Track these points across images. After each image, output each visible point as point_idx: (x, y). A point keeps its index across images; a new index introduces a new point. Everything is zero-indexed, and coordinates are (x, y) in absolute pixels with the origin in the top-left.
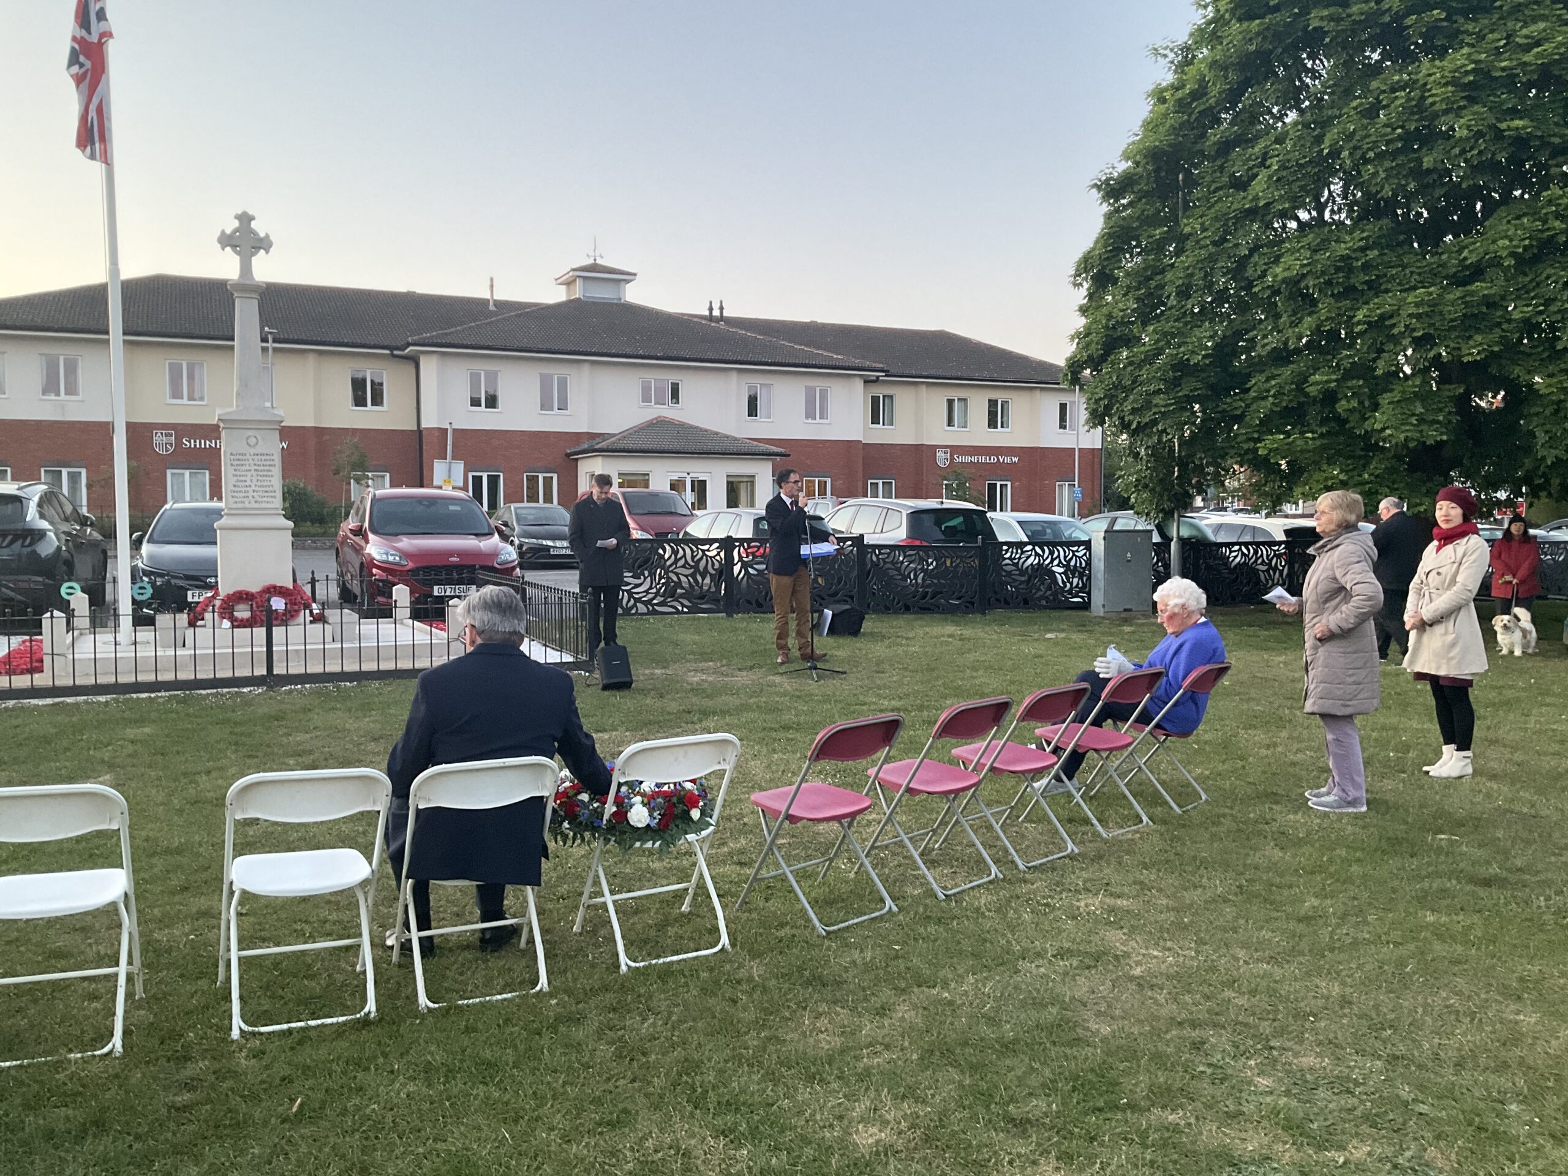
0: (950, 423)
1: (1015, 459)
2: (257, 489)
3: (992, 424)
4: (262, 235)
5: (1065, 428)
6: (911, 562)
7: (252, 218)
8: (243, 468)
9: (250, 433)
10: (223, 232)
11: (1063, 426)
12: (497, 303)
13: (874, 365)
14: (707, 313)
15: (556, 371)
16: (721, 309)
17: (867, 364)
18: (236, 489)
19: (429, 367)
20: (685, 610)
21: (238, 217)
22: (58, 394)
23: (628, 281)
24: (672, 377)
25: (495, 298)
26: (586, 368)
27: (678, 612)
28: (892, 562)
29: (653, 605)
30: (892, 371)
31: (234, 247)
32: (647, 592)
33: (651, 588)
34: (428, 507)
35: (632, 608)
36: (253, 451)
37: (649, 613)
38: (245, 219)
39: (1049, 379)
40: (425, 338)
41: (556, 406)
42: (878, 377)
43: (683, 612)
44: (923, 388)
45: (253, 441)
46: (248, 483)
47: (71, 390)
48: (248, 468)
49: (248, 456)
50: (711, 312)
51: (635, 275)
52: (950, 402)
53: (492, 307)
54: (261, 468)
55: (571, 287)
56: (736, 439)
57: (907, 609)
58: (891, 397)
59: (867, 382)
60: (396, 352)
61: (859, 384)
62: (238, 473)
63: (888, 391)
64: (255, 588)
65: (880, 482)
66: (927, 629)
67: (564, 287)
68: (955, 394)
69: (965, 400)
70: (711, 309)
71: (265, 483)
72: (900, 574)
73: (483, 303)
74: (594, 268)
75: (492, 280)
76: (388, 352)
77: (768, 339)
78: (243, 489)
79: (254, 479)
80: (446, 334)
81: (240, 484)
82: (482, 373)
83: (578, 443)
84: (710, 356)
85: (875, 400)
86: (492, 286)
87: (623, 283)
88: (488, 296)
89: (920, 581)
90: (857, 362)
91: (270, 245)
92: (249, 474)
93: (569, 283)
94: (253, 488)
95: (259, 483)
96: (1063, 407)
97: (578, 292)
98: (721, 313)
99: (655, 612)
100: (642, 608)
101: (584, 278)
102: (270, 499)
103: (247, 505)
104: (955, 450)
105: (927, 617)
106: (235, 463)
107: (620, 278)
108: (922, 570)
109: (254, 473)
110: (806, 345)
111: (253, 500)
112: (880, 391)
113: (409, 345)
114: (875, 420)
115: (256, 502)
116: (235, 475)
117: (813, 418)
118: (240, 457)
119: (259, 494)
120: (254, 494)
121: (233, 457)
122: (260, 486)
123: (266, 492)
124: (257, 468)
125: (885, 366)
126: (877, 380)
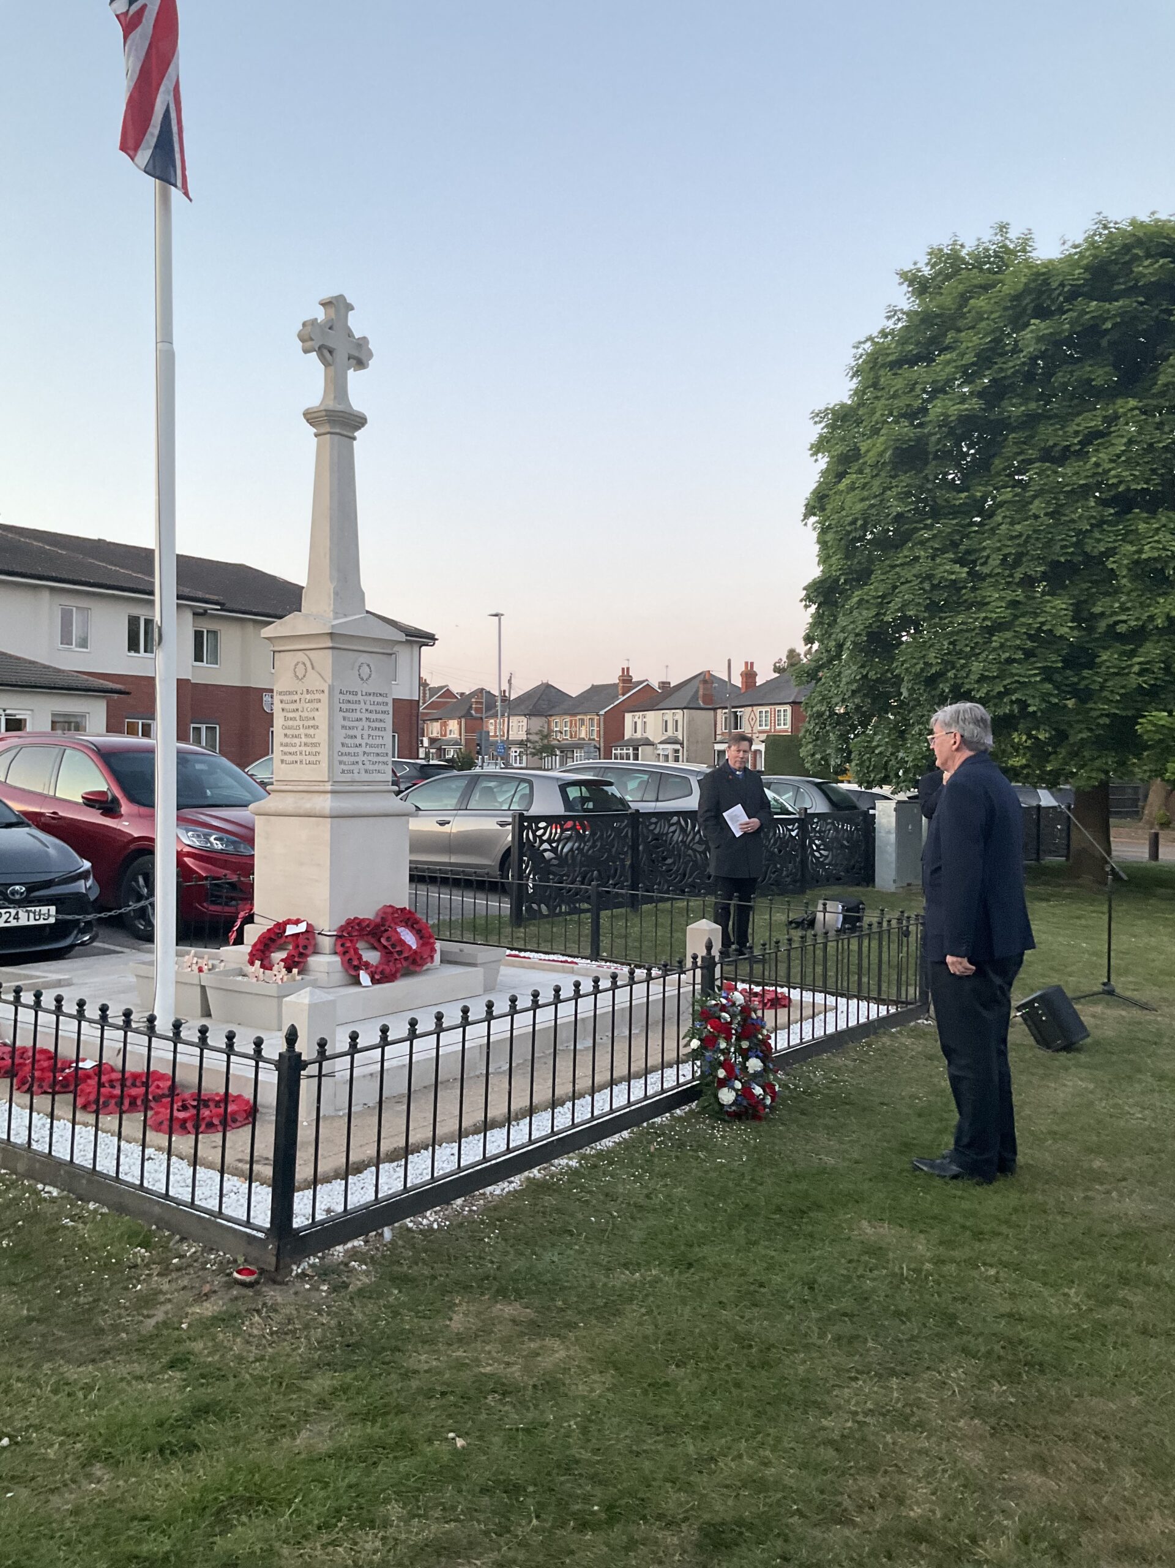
2: (368, 750)
4: (360, 338)
7: (349, 309)
8: (353, 715)
9: (364, 658)
13: (207, 596)
17: (200, 595)
18: (345, 750)
30: (228, 606)
31: (320, 351)
36: (366, 688)
42: (210, 610)
44: (250, 626)
45: (365, 671)
46: (357, 741)
48: (359, 715)
49: (359, 697)
54: (375, 716)
56: (59, 671)
58: (215, 633)
59: (194, 614)
61: (189, 617)
62: (347, 723)
63: (213, 626)
65: (203, 727)
71: (377, 741)
78: (353, 750)
79: (366, 733)
81: (349, 741)
85: (198, 635)
90: (188, 591)
91: (367, 359)
92: (359, 724)
94: (364, 748)
95: (370, 741)
102: (382, 767)
103: (357, 777)
106: (344, 706)
109: (366, 724)
111: (363, 769)
112: (205, 626)
114: (198, 657)
115: (366, 771)
116: (343, 727)
117: (137, 651)
118: (351, 697)
119: (370, 758)
120: (365, 758)
121: (342, 697)
122: (371, 746)
123: (378, 754)
124: (368, 715)
125: (220, 598)
126: (204, 613)
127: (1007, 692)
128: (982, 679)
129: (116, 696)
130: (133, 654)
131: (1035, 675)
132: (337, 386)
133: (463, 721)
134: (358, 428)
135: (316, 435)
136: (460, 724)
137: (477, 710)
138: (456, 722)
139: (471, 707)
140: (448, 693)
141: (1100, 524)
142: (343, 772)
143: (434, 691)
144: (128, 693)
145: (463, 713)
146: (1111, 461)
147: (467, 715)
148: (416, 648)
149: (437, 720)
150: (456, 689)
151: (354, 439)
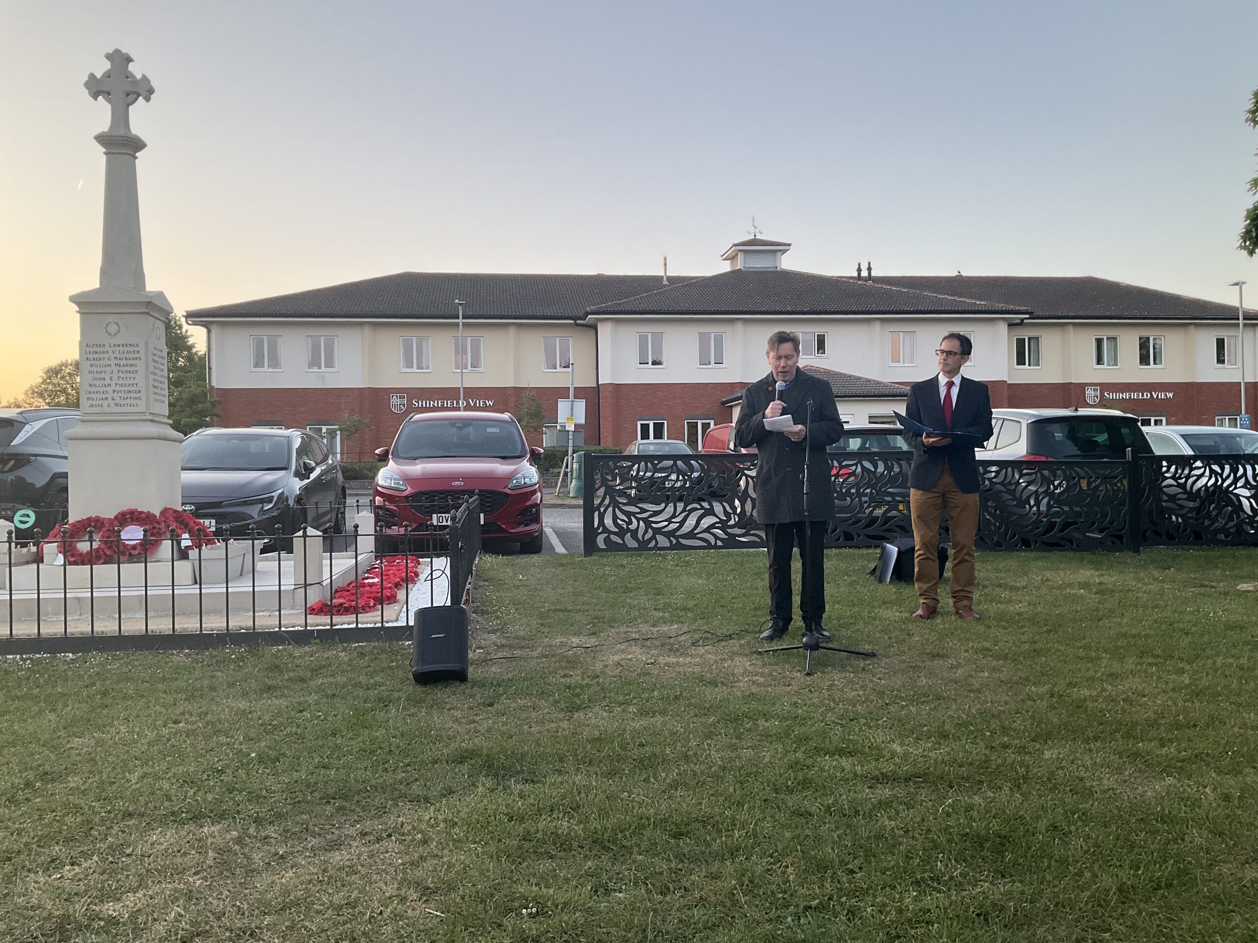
0: (1099, 361)
1: (1170, 395)
2: (118, 388)
3: (1144, 359)
4: (139, 77)
5: (1223, 362)
6: (1029, 483)
7: (129, 60)
8: (102, 362)
9: (110, 318)
10: (92, 76)
11: (1220, 360)
12: (670, 279)
14: (856, 274)
15: (712, 330)
16: (869, 269)
17: (1011, 307)
18: (93, 389)
19: (605, 331)
20: (719, 543)
21: (108, 57)
22: (320, 368)
23: (784, 252)
24: (819, 329)
25: (670, 273)
26: (740, 326)
27: (709, 546)
28: (1002, 483)
29: (677, 538)
30: (1036, 314)
31: (107, 94)
32: (669, 520)
33: (674, 516)
34: (460, 428)
35: (650, 540)
36: (114, 341)
37: (672, 547)
38: (120, 60)
39: (1203, 315)
40: (600, 308)
41: (713, 361)
42: (1022, 320)
43: (716, 547)
44: (1071, 329)
45: (113, 328)
46: (107, 382)
47: (330, 364)
48: (107, 362)
49: (107, 348)
50: (859, 274)
51: (790, 245)
52: (1099, 342)
53: (665, 282)
54: (124, 362)
55: (735, 259)
56: (878, 383)
57: (1026, 544)
59: (1011, 325)
60: (578, 322)
61: (1003, 328)
63: (1033, 333)
64: (109, 513)
66: (1048, 574)
67: (729, 261)
68: (1104, 334)
69: (1115, 339)
70: (859, 270)
71: (128, 382)
72: (1015, 499)
73: (658, 279)
74: (754, 242)
75: (665, 259)
76: (573, 322)
77: (912, 291)
79: (115, 376)
80: (620, 304)
81: (98, 382)
82: (650, 335)
83: (732, 392)
84: (854, 308)
85: (1020, 343)
86: (665, 264)
87: (779, 254)
88: (663, 274)
89: (1043, 508)
90: (1001, 306)
91: (151, 91)
92: (108, 369)
93: (732, 258)
94: (113, 387)
95: (121, 382)
96: (1220, 343)
97: (739, 265)
98: (870, 273)
99: (679, 547)
100: (663, 541)
101: (745, 252)
102: (132, 402)
103: (106, 410)
104: (1105, 387)
105: (1054, 556)
106: (91, 356)
107: (778, 248)
108: (1047, 493)
109: (116, 369)
110: (948, 295)
111: (112, 403)
112: (1025, 334)
113: (588, 314)
114: (1021, 361)
115: (116, 405)
116: (90, 372)
118: (98, 349)
119: (120, 394)
120: (115, 395)
121: (89, 349)
122: (122, 385)
123: (130, 392)
124: (116, 362)
126: (1021, 323)
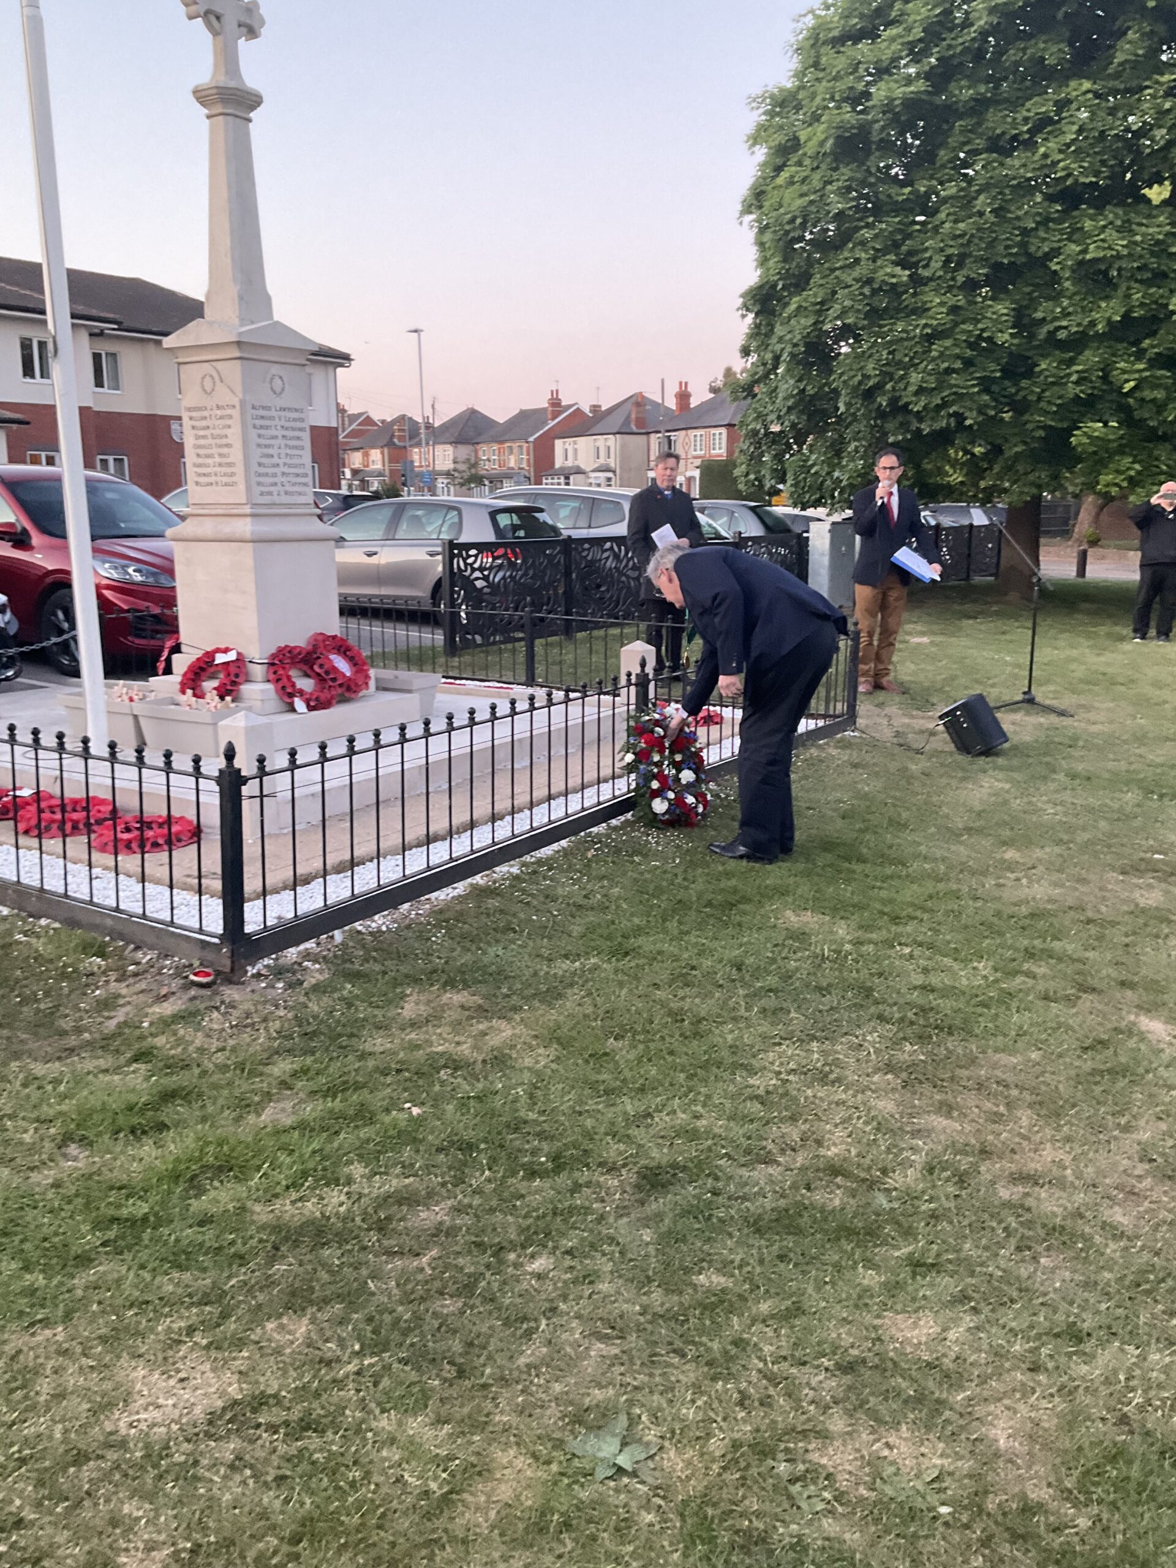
2: (286, 470)
8: (269, 432)
9: (275, 369)
13: (103, 315)
18: (262, 470)
31: (202, 17)
36: (280, 402)
42: (108, 330)
45: (278, 384)
46: (275, 460)
48: (274, 432)
49: (273, 413)
54: (290, 433)
58: (114, 355)
61: (85, 337)
63: (112, 348)
65: (111, 458)
71: (296, 461)
78: (270, 471)
79: (283, 452)
81: (266, 461)
85: (97, 357)
92: (276, 443)
94: (282, 468)
95: (288, 461)
102: (301, 489)
103: (276, 499)
109: (283, 442)
111: (282, 490)
112: (104, 348)
114: (99, 383)
115: (286, 493)
116: (259, 446)
117: (33, 377)
118: (264, 413)
119: (289, 479)
120: (284, 479)
121: (255, 412)
122: (290, 466)
123: (297, 475)
124: (284, 433)
125: (117, 317)
126: (101, 333)
127: (945, 404)
128: (920, 391)
129: (15, 426)
130: (28, 380)
131: (973, 386)
132: (228, 59)
133: (386, 450)
134: (253, 108)
135: (209, 117)
136: (382, 453)
137: (401, 438)
138: (378, 451)
139: (393, 436)
140: (369, 421)
141: (1045, 222)
142: (262, 494)
143: (353, 418)
144: (28, 423)
145: (385, 442)
146: (1060, 151)
147: (390, 444)
148: (331, 369)
149: (357, 449)
150: (376, 417)
151: (250, 120)
